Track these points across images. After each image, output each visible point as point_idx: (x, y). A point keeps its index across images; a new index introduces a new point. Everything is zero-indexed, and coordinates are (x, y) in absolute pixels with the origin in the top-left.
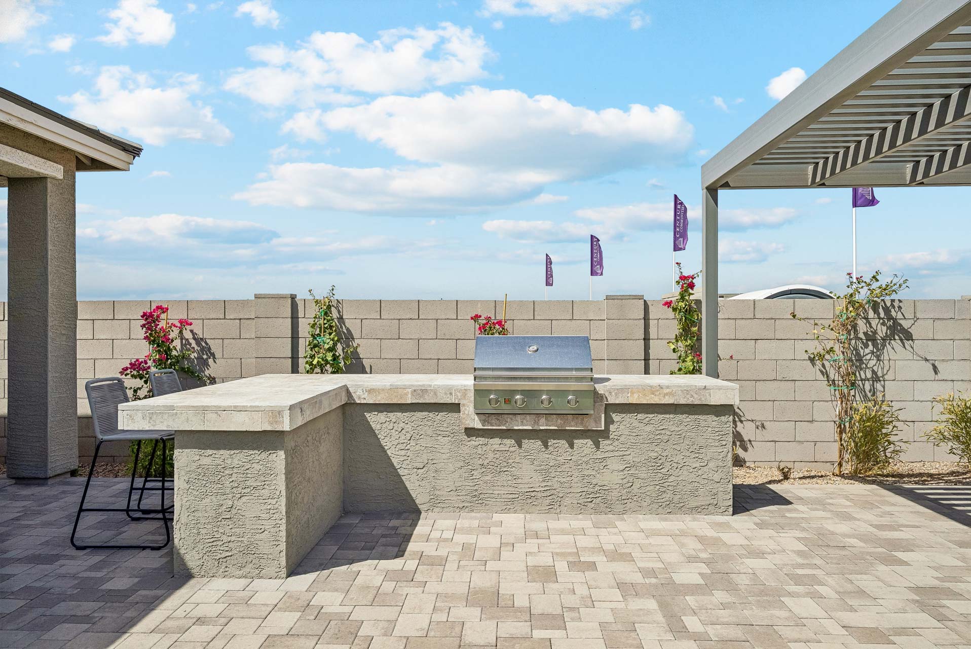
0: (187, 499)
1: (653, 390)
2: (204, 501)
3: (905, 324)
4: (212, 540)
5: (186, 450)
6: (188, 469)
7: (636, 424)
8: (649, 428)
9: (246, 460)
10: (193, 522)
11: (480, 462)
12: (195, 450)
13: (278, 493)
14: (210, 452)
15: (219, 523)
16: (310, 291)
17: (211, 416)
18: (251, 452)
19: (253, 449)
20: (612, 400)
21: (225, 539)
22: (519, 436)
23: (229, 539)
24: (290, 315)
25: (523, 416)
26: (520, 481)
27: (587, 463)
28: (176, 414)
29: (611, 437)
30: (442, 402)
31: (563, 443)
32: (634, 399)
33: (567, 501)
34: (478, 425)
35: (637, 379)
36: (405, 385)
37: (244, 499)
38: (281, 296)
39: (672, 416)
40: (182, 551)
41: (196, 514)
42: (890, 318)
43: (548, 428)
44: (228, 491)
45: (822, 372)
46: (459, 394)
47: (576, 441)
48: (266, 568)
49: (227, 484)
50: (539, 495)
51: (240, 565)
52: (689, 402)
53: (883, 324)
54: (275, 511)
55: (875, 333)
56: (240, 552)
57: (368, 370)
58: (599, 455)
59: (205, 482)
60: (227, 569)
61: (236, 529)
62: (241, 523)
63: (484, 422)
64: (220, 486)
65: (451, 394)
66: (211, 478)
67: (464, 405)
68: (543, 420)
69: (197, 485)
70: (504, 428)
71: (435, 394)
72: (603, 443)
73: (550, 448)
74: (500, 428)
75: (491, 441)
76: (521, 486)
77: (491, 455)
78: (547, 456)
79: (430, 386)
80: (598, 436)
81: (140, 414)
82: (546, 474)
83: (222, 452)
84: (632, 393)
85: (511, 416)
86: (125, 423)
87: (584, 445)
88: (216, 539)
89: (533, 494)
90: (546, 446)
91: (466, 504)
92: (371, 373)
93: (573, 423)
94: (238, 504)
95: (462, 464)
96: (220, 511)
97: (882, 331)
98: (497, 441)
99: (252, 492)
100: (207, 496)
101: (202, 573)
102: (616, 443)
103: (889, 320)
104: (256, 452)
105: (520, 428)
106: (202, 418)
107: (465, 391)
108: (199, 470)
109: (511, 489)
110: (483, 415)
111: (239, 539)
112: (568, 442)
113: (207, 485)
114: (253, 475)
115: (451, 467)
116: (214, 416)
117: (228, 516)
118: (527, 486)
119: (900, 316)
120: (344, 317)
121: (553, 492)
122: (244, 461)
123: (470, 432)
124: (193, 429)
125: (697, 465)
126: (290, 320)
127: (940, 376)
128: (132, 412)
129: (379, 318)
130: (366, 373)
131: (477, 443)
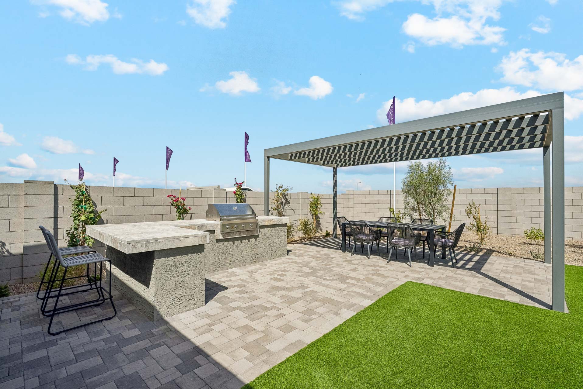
0: (161, 282)
1: (271, 220)
2: (169, 281)
3: (289, 199)
4: (174, 298)
5: (161, 259)
6: (162, 268)
7: (266, 232)
8: (269, 233)
9: (189, 259)
10: (164, 292)
11: (221, 251)
12: (165, 258)
13: (201, 270)
14: (172, 258)
15: (176, 290)
16: (65, 180)
17: (176, 241)
18: (191, 255)
19: (192, 253)
20: (261, 224)
21: (179, 296)
22: (233, 240)
23: (181, 296)
24: (53, 193)
25: (236, 233)
26: (234, 256)
27: (253, 246)
28: (160, 242)
29: (260, 237)
30: (209, 230)
31: (247, 241)
32: (266, 224)
33: (248, 261)
34: (221, 237)
35: (266, 217)
36: (195, 224)
37: (187, 276)
38: (47, 182)
39: (274, 228)
40: (158, 308)
41: (166, 288)
42: (286, 198)
43: (243, 236)
44: (180, 274)
45: (272, 214)
46: (215, 226)
47: (250, 239)
48: (197, 304)
49: (180, 271)
50: (240, 260)
51: (186, 306)
52: (279, 223)
53: (284, 200)
54: (201, 278)
55: (283, 202)
56: (185, 300)
57: (105, 222)
58: (257, 243)
59: (170, 272)
60: (180, 310)
61: (184, 291)
62: (187, 287)
63: (223, 236)
64: (177, 273)
65: (212, 226)
66: (173, 270)
67: (217, 230)
68: (242, 233)
69: (166, 274)
70: (230, 237)
71: (206, 227)
72: (258, 239)
73: (243, 243)
74: (229, 238)
75: (225, 243)
76: (235, 258)
77: (224, 248)
78: (242, 246)
79: (204, 224)
80: (256, 237)
81: (140, 244)
82: (241, 252)
83: (178, 257)
84: (266, 222)
85: (232, 233)
86: (131, 250)
87: (252, 240)
88: (175, 297)
89: (238, 260)
90: (242, 242)
91: (216, 269)
92: (107, 224)
93: (250, 233)
94: (185, 279)
95: (214, 253)
96: (177, 284)
97: (284, 202)
98: (227, 242)
99: (191, 272)
100: (171, 279)
101: (168, 315)
102: (261, 238)
103: (285, 198)
104: (193, 254)
105: (235, 237)
106: (172, 242)
107: (217, 225)
108: (167, 267)
109: (231, 260)
110: (223, 233)
111: (185, 295)
112: (248, 240)
113: (171, 273)
114: (191, 265)
115: (211, 255)
116: (178, 241)
117: (181, 286)
118: (236, 258)
119: (287, 197)
120: (90, 195)
121: (244, 258)
122: (188, 259)
123: (218, 241)
124: (168, 248)
125: (280, 242)
126: (53, 196)
127: (295, 214)
128: (135, 244)
129: (112, 195)
130: (104, 224)
131: (220, 245)
